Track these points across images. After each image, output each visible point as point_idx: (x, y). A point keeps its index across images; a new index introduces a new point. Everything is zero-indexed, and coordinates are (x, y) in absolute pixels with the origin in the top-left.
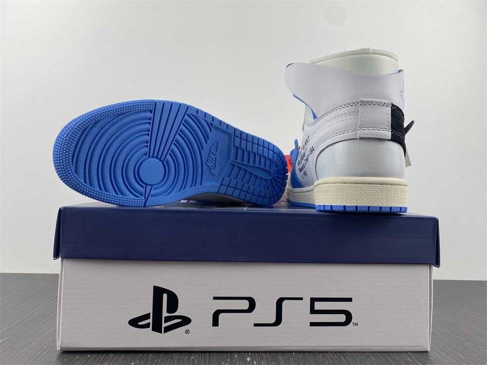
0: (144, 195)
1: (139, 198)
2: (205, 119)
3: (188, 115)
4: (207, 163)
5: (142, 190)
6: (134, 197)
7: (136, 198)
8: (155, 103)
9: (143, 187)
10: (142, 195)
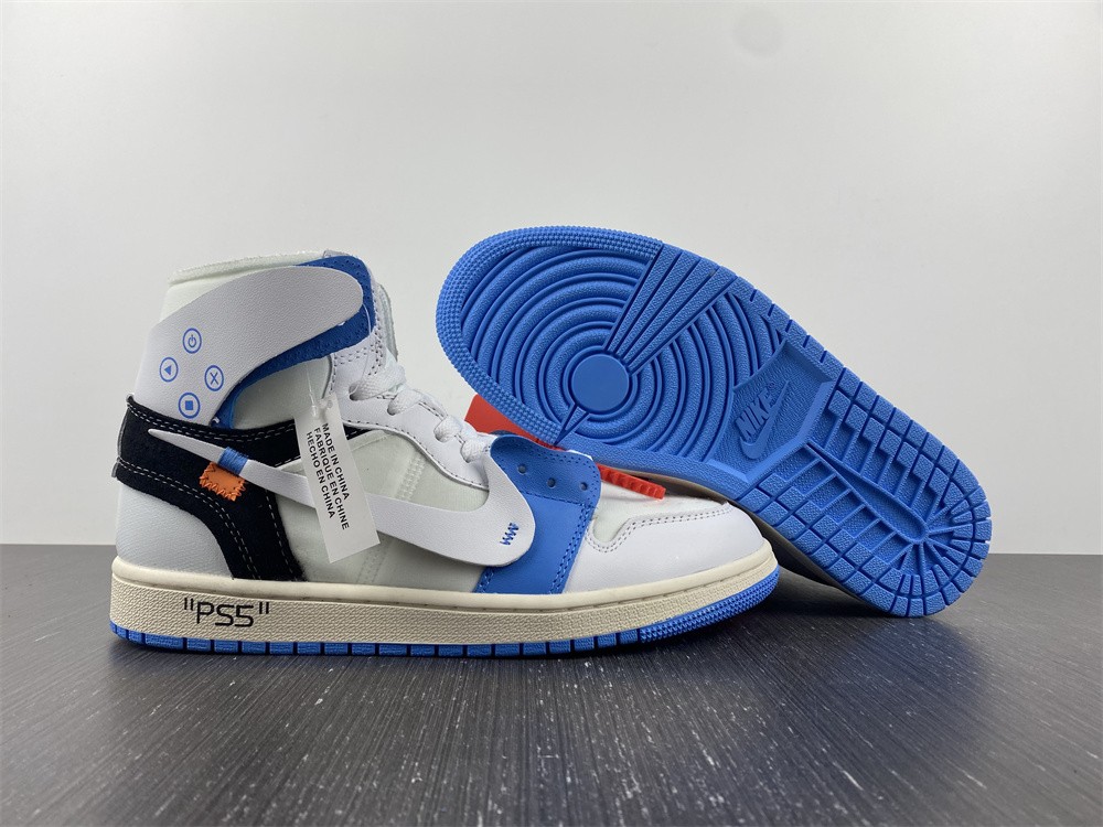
0: (563, 423)
1: (550, 422)
2: (769, 318)
3: (727, 296)
4: (739, 421)
5: (565, 410)
6: (542, 416)
7: (546, 420)
8: (661, 249)
9: (568, 404)
10: (561, 421)
